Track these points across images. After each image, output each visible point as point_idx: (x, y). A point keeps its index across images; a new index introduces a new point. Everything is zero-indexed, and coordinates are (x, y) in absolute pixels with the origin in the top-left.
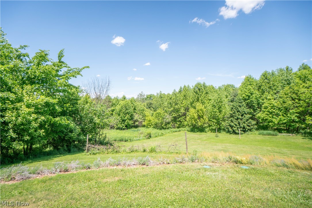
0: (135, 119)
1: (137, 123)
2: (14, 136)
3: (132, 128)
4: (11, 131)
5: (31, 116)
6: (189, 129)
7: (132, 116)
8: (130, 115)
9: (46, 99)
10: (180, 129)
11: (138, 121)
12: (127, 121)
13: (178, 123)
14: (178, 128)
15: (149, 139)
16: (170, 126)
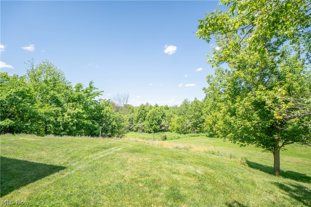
0: (162, 124)
1: (163, 128)
2: (62, 129)
3: (159, 132)
4: (61, 126)
5: (69, 120)
6: (208, 134)
7: (159, 122)
8: (157, 120)
9: (79, 110)
10: (200, 134)
11: (164, 126)
12: (154, 126)
13: (198, 129)
14: (197, 132)
15: (164, 140)
16: (190, 131)
